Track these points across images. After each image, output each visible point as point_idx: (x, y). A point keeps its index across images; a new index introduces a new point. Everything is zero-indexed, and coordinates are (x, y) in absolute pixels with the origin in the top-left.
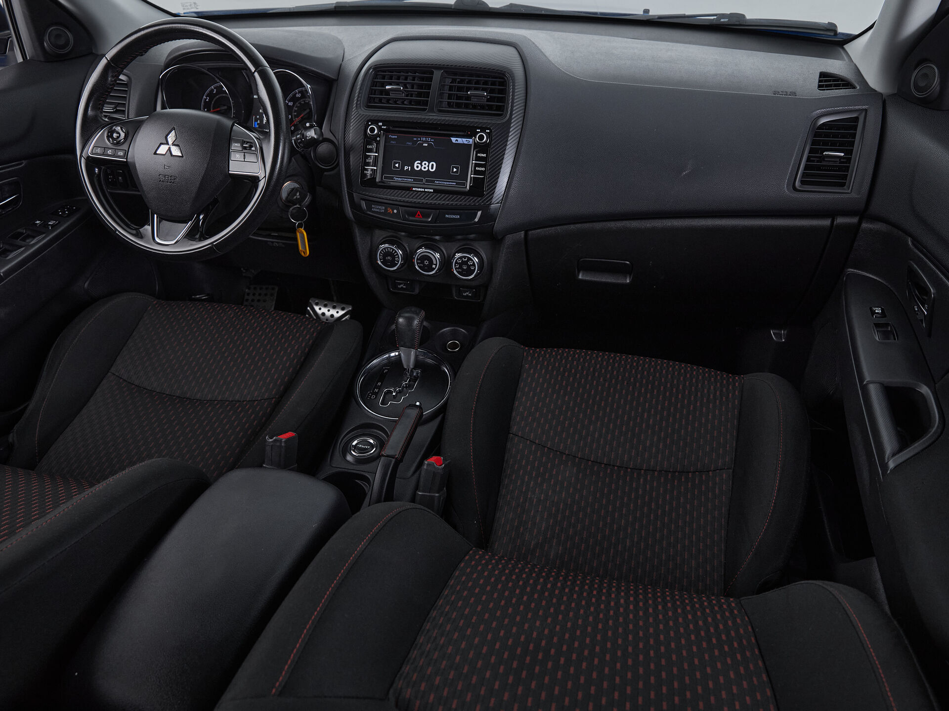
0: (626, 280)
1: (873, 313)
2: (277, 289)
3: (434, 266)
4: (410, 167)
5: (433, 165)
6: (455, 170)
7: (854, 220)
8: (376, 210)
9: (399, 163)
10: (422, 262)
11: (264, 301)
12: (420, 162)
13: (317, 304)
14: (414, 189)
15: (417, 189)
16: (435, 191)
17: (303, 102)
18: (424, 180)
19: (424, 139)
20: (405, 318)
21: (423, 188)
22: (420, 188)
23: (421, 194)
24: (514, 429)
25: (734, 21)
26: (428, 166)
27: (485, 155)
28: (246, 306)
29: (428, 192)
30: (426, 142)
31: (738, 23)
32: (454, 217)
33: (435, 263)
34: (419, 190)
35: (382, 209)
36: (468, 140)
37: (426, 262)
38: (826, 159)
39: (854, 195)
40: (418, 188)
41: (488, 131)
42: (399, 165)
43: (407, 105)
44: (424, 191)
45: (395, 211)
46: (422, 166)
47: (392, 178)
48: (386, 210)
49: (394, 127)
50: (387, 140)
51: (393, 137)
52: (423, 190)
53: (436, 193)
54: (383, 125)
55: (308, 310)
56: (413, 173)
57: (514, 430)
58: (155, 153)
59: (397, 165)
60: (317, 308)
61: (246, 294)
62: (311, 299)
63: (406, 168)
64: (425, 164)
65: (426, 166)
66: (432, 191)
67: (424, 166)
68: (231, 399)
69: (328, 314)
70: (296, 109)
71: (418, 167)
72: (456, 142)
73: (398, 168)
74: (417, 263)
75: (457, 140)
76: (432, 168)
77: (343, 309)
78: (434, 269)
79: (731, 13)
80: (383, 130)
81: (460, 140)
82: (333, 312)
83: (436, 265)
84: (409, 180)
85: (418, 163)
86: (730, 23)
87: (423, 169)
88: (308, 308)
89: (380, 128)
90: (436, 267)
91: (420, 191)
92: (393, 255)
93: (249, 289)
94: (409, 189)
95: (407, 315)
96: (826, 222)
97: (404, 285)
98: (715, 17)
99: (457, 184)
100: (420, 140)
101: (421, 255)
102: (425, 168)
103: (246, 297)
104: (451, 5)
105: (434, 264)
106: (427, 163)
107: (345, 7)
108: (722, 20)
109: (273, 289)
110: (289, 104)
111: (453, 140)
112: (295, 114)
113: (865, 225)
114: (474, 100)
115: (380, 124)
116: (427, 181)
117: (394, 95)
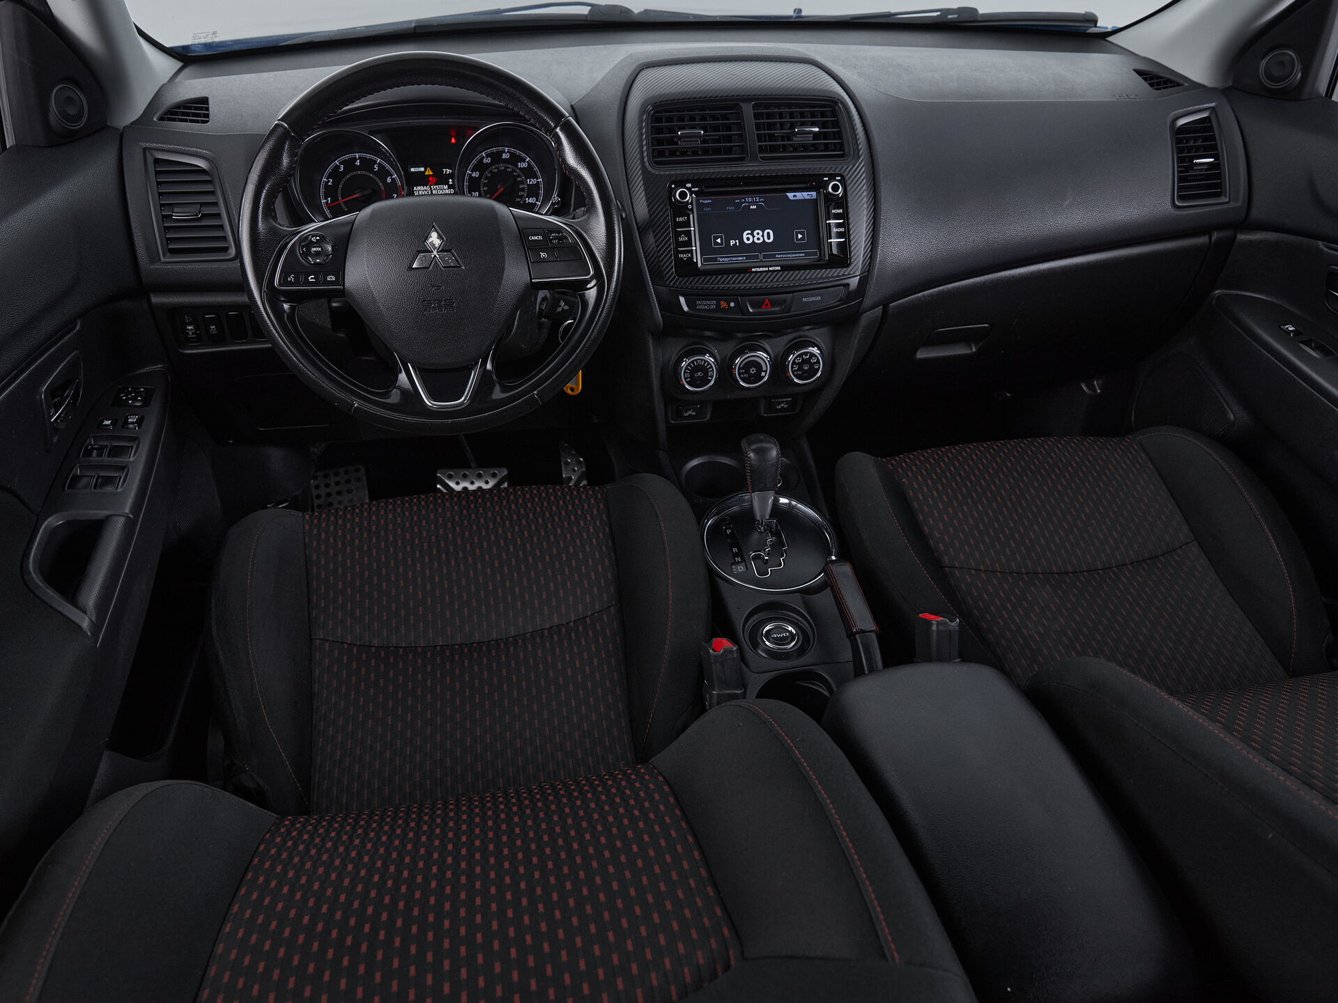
0: (971, 349)
1: (1289, 332)
2: (363, 470)
3: (763, 374)
4: (737, 241)
5: (768, 234)
6: (800, 236)
7: (1227, 234)
8: (701, 307)
9: (721, 237)
10: (747, 372)
11: (349, 492)
12: (750, 232)
13: (450, 477)
14: (753, 270)
15: (758, 270)
16: (784, 268)
17: (496, 170)
18: (761, 256)
19: (750, 200)
20: (754, 451)
21: (766, 267)
22: (762, 267)
23: (766, 275)
24: (946, 560)
25: (965, 17)
26: (763, 236)
27: (841, 211)
28: (319, 506)
29: (774, 271)
30: (753, 203)
31: (972, 19)
32: (814, 299)
33: (764, 369)
34: (761, 269)
35: (712, 304)
36: (809, 193)
37: (753, 371)
38: (1195, 168)
39: (1232, 205)
40: (759, 267)
41: (839, 178)
42: (721, 240)
43: (702, 156)
44: (769, 271)
45: (732, 304)
46: (754, 237)
47: (715, 259)
48: (718, 305)
49: (706, 187)
50: (700, 207)
51: (706, 202)
52: (767, 269)
53: (785, 270)
54: (692, 187)
55: (439, 488)
56: (744, 248)
57: (947, 562)
58: (411, 268)
59: (719, 240)
60: (452, 484)
61: (313, 489)
62: (438, 472)
63: (732, 242)
64: (758, 234)
65: (760, 236)
66: (779, 268)
67: (757, 236)
68: (548, 626)
69: (471, 488)
70: (486, 181)
71: (748, 239)
72: (795, 198)
73: (722, 244)
74: (739, 374)
75: (795, 196)
76: (769, 238)
77: (494, 475)
78: (764, 377)
79: (958, 8)
80: (694, 192)
81: (800, 195)
82: (479, 484)
83: (766, 371)
84: (740, 258)
85: (747, 234)
86: (961, 20)
87: (756, 241)
88: (438, 486)
89: (689, 189)
90: (766, 374)
91: (763, 271)
92: (704, 368)
93: (315, 478)
94: (747, 270)
95: (753, 447)
96: (1203, 240)
97: (693, 412)
98: (939, 13)
99: (807, 254)
100: (745, 202)
101: (744, 362)
102: (758, 239)
103: (315, 492)
104: (586, 16)
105: (764, 371)
106: (761, 232)
107: (432, 26)
108: (950, 17)
109: (357, 470)
110: (474, 175)
111: (790, 195)
112: (486, 188)
113: (1242, 237)
114: (797, 140)
115: (689, 185)
116: (765, 256)
117: (685, 143)
